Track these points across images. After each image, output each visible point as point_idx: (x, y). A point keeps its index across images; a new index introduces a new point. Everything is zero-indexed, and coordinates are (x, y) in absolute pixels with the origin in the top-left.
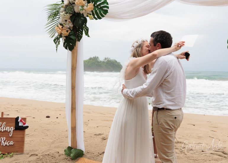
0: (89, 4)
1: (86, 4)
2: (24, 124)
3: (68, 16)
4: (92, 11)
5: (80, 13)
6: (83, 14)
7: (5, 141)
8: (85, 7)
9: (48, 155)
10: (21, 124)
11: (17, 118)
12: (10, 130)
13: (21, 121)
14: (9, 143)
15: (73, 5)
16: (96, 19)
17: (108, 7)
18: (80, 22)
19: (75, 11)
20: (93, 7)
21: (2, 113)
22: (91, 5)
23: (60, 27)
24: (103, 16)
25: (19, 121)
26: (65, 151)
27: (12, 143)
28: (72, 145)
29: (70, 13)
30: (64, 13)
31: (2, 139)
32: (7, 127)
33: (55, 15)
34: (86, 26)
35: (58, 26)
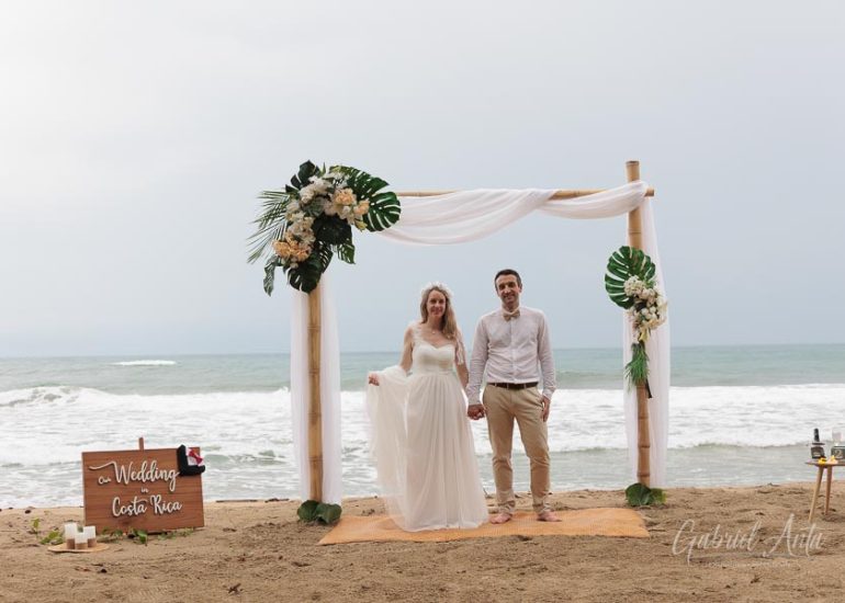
0: (361, 202)
1: (355, 202)
2: (199, 460)
3: (310, 220)
4: (365, 216)
5: (336, 216)
6: (346, 220)
7: (161, 504)
8: (356, 208)
9: (259, 526)
10: (191, 462)
11: (182, 450)
12: (170, 476)
13: (192, 454)
14: (171, 506)
15: (322, 199)
16: (372, 230)
17: (399, 210)
18: (337, 234)
19: (324, 213)
20: (368, 207)
21: (141, 441)
22: (365, 205)
23: (293, 243)
24: (388, 226)
25: (187, 454)
26: (299, 512)
27: (177, 506)
28: (315, 497)
29: (314, 216)
30: (301, 215)
31: (156, 500)
32: (161, 472)
33: (271, 216)
34: (350, 243)
35: (285, 241)
